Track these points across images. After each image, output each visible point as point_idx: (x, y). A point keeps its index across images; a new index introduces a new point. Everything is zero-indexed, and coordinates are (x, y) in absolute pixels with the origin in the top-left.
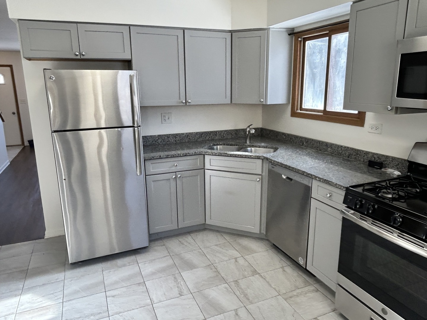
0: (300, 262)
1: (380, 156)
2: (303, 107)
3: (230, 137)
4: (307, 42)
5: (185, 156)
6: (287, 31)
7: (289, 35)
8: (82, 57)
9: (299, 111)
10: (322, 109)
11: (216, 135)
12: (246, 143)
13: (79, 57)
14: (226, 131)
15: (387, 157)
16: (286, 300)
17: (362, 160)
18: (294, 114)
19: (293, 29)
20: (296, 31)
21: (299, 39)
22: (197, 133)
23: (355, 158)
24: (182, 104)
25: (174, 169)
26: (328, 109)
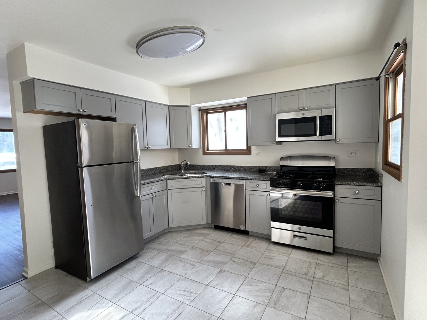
0: (241, 228)
1: (262, 167)
2: (209, 149)
3: (164, 171)
4: (208, 115)
5: (158, 181)
6: (198, 108)
7: (199, 110)
8: (84, 113)
9: (208, 151)
10: (225, 149)
11: (157, 170)
12: (181, 172)
13: (80, 113)
14: (161, 167)
15: (266, 167)
16: (247, 247)
17: (253, 171)
18: (205, 153)
19: (200, 108)
20: (202, 109)
21: (205, 113)
22: (146, 169)
23: (249, 171)
24: (145, 149)
25: (152, 191)
26: (228, 149)
